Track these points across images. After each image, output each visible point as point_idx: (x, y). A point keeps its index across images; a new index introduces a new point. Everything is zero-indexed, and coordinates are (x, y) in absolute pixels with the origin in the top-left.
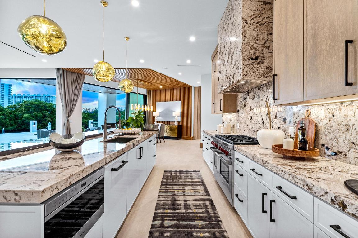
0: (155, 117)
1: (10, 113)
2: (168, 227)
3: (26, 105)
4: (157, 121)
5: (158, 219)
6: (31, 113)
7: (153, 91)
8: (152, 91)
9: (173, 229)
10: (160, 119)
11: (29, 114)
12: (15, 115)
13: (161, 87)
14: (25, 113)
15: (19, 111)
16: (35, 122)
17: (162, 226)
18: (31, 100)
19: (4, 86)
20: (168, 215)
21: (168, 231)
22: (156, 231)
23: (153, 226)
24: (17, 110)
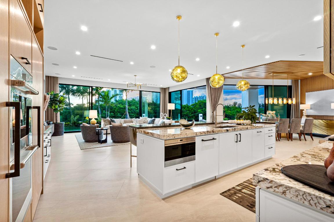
0: (303, 110)
1: (192, 109)
2: (243, 193)
3: (200, 103)
4: (306, 114)
5: (241, 187)
6: (202, 109)
7: (301, 80)
8: (299, 81)
9: (246, 195)
10: (312, 112)
11: (201, 110)
12: (194, 110)
13: (310, 74)
14: (199, 109)
15: (196, 108)
16: (202, 115)
17: (240, 190)
18: (202, 100)
19: (190, 92)
20: (250, 188)
21: (240, 194)
22: (233, 190)
23: (234, 188)
24: (195, 107)
